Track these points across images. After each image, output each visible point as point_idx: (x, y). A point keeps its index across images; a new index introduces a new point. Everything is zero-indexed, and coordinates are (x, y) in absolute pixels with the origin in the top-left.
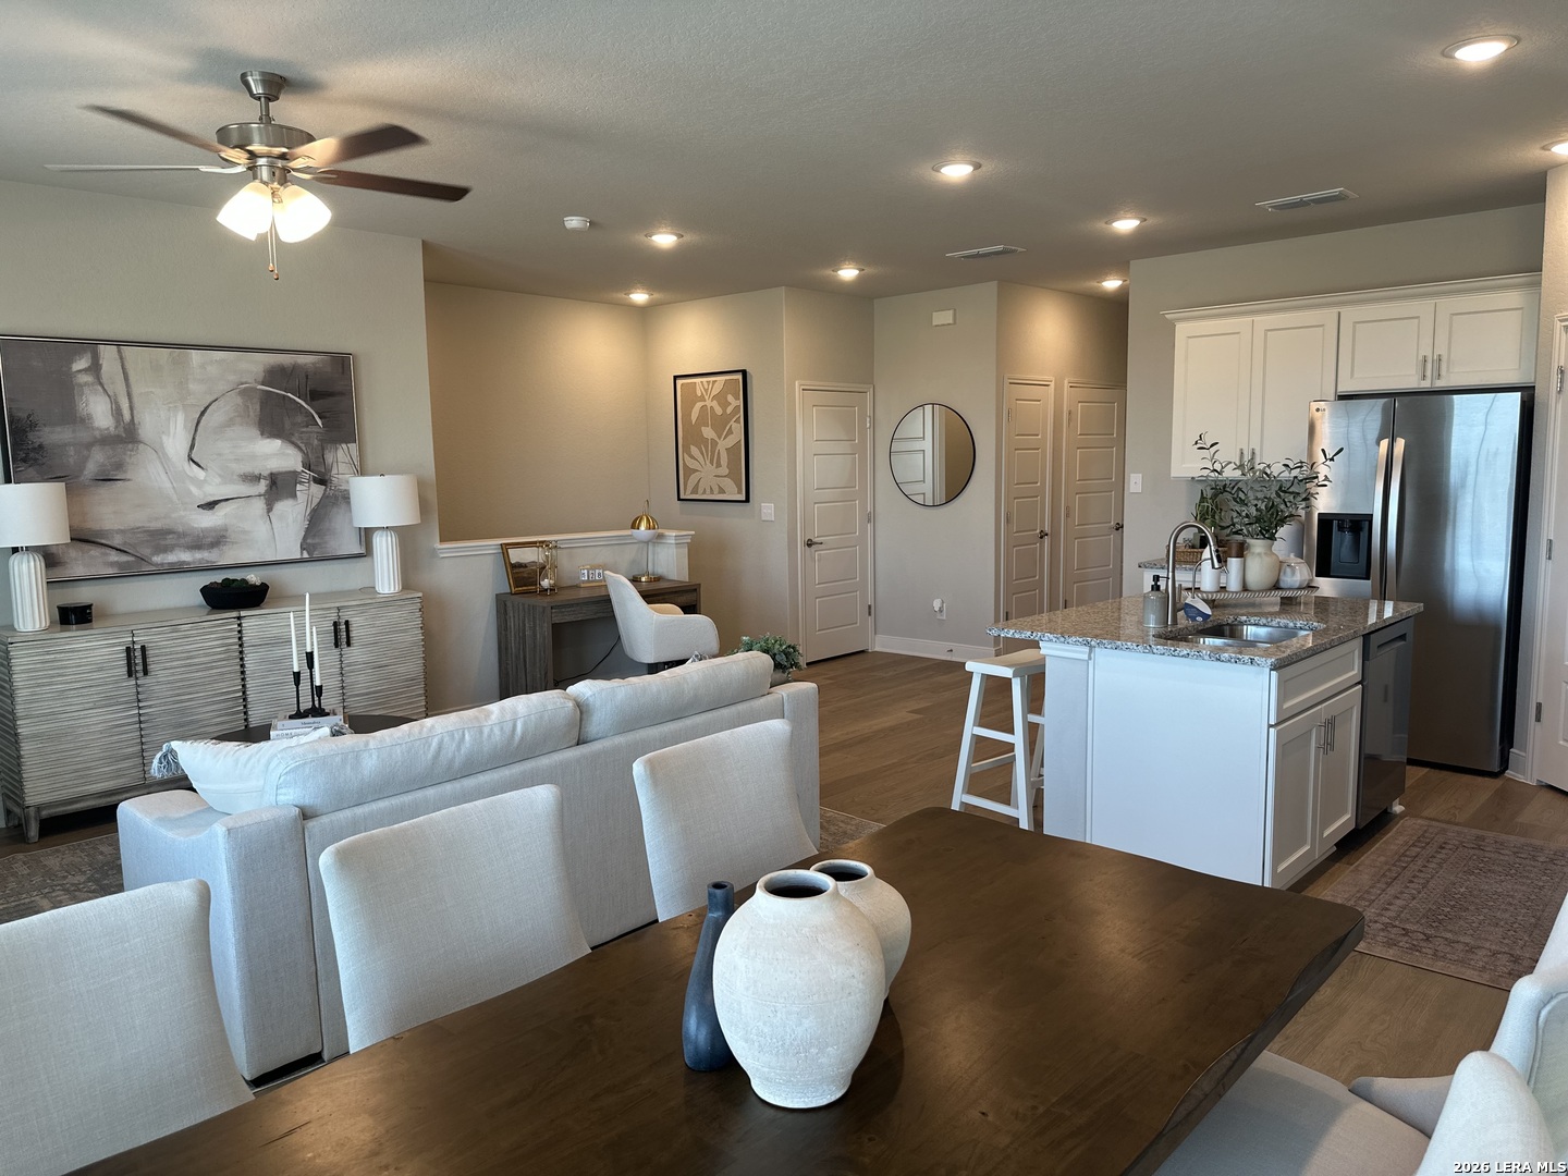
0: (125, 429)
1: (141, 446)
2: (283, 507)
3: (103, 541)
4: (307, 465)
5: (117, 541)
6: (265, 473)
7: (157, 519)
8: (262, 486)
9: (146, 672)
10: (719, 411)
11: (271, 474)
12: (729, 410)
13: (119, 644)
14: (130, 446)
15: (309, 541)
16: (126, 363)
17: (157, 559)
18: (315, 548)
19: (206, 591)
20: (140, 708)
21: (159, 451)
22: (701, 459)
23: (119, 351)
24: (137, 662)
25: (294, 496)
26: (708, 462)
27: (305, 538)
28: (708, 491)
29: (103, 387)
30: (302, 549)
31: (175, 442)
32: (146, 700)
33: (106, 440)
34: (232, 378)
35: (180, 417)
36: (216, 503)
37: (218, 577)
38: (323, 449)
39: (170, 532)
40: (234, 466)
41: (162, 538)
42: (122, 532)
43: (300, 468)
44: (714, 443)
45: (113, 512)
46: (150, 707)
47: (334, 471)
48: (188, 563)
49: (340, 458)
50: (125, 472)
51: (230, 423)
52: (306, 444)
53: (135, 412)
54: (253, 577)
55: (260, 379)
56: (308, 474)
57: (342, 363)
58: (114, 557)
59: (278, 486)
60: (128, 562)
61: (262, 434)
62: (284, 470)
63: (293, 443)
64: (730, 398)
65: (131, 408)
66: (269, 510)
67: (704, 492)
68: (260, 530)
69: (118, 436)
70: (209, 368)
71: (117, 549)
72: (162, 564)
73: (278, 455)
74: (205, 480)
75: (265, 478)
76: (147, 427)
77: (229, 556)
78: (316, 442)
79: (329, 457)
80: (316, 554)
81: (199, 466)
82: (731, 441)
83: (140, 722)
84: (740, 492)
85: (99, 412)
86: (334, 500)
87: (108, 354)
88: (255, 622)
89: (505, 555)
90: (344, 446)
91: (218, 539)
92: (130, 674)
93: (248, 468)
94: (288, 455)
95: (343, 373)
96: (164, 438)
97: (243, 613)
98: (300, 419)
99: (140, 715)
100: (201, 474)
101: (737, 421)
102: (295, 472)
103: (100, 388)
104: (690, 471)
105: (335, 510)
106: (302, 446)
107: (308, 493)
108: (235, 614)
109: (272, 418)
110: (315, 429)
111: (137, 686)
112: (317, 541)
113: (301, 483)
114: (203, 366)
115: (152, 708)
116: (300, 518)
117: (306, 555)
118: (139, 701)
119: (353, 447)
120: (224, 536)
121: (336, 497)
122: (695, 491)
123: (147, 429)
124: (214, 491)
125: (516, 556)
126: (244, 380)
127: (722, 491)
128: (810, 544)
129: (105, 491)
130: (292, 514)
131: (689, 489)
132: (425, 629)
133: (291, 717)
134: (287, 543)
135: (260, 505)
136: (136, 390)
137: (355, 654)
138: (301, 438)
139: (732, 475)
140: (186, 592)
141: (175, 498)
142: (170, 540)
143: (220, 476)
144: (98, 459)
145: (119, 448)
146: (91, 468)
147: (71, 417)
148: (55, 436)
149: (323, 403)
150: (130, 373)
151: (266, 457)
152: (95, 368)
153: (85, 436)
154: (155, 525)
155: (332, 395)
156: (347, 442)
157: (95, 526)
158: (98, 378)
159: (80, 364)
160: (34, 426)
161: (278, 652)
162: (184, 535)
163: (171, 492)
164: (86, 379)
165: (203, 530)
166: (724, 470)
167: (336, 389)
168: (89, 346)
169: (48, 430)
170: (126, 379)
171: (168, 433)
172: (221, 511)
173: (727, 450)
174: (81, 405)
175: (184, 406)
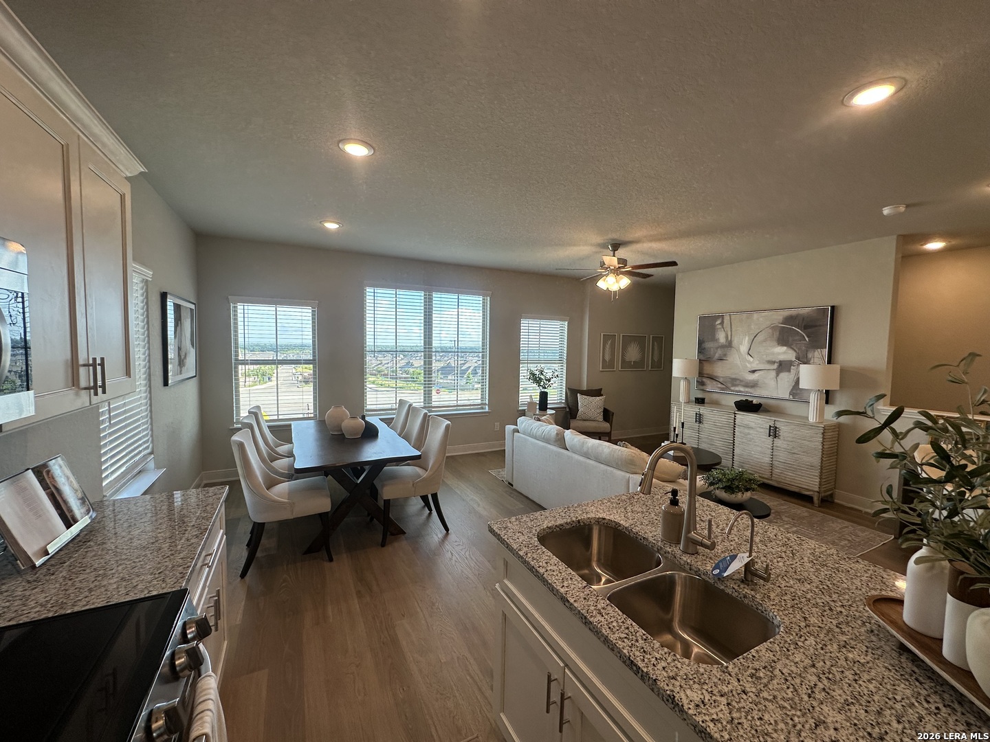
0: (728, 343)
1: (733, 349)
2: (783, 375)
3: (717, 380)
4: (798, 357)
5: (721, 380)
6: (777, 361)
7: (735, 374)
8: (776, 366)
9: (701, 422)
11: (780, 361)
14: (729, 349)
15: (794, 391)
16: (731, 319)
17: (732, 388)
18: (796, 395)
19: (736, 403)
21: (738, 350)
23: (730, 316)
25: (789, 371)
27: (792, 390)
30: (790, 394)
31: (744, 348)
33: (723, 347)
34: (768, 323)
35: (747, 338)
36: (756, 371)
38: (807, 351)
39: (738, 380)
40: (765, 357)
41: (735, 381)
42: (723, 377)
43: (793, 358)
45: (721, 371)
48: (743, 392)
49: (816, 355)
50: (726, 357)
51: (765, 341)
52: (799, 349)
54: (755, 401)
55: (781, 321)
56: (798, 362)
57: (825, 311)
58: (720, 385)
59: (783, 366)
60: (723, 388)
61: (778, 345)
62: (786, 360)
63: (792, 348)
65: (731, 336)
66: (777, 375)
68: (772, 383)
69: (726, 345)
70: (761, 319)
71: (721, 383)
72: (734, 390)
73: (783, 353)
74: (752, 362)
75: (777, 363)
77: (753, 392)
78: (804, 348)
79: (810, 355)
80: (795, 398)
81: (751, 356)
83: (699, 438)
85: (721, 337)
87: (727, 319)
88: (745, 418)
90: (819, 350)
91: (754, 385)
92: (696, 421)
93: (770, 358)
94: (789, 353)
95: (824, 316)
96: (741, 346)
97: (737, 412)
98: (797, 338)
100: (751, 359)
102: (791, 360)
103: (723, 329)
106: (795, 349)
107: (797, 370)
108: (734, 412)
109: (784, 338)
110: (803, 342)
111: (699, 426)
112: (798, 392)
113: (794, 366)
114: (758, 318)
116: (791, 381)
117: (791, 397)
118: (699, 431)
119: (826, 351)
120: (757, 384)
123: (735, 343)
124: (755, 366)
126: (773, 323)
129: (720, 363)
130: (788, 378)
134: (785, 394)
135: (773, 374)
136: (733, 330)
137: (778, 442)
138: (796, 346)
141: (741, 367)
142: (738, 382)
143: (758, 361)
144: (719, 353)
145: (726, 349)
146: (717, 356)
147: (714, 339)
148: (708, 345)
149: (809, 330)
150: (733, 323)
151: (779, 354)
152: (722, 323)
153: (716, 345)
154: (733, 376)
155: (816, 326)
156: (820, 348)
157: (715, 374)
158: (723, 326)
159: (718, 322)
160: (704, 342)
161: (747, 431)
162: (741, 381)
163: (740, 365)
164: (720, 326)
165: (750, 380)
167: (818, 324)
168: (722, 316)
169: (707, 343)
170: (731, 326)
171: (742, 343)
172: (757, 374)
174: (717, 335)
175: (749, 334)
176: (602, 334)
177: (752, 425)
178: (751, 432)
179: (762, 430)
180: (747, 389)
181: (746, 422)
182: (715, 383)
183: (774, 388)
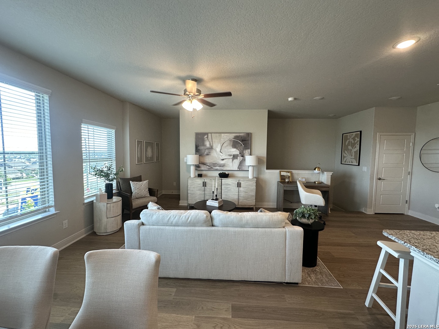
0: (211, 147)
1: (213, 150)
2: (235, 160)
3: (206, 164)
4: (240, 153)
5: (208, 165)
6: (232, 155)
8: (232, 157)
9: (206, 186)
10: (353, 142)
11: (234, 155)
12: (356, 141)
13: (203, 181)
15: (239, 167)
16: (212, 136)
17: (214, 168)
19: (219, 174)
21: (216, 150)
22: (347, 154)
24: (204, 184)
26: (349, 155)
28: (349, 162)
30: (238, 168)
31: (218, 149)
32: (205, 191)
33: (208, 149)
34: (228, 138)
35: (219, 145)
36: (224, 159)
37: (221, 172)
40: (227, 153)
41: (215, 164)
42: (209, 163)
43: (239, 154)
44: (351, 150)
45: (208, 160)
47: (245, 154)
48: (218, 169)
49: (247, 152)
50: (210, 154)
51: (227, 146)
52: (240, 150)
54: (227, 173)
55: (233, 138)
56: (240, 155)
57: (248, 134)
58: (208, 167)
59: (235, 157)
60: (210, 168)
61: (232, 148)
62: (236, 154)
63: (238, 149)
64: (356, 138)
65: (212, 143)
66: (233, 161)
67: (347, 162)
68: (231, 164)
73: (235, 151)
77: (225, 168)
78: (242, 149)
79: (244, 152)
80: (240, 169)
82: (355, 150)
83: (205, 194)
84: (357, 163)
85: (207, 144)
87: (210, 135)
88: (225, 180)
89: (280, 173)
90: (247, 150)
91: (223, 166)
92: (203, 186)
93: (230, 154)
94: (237, 151)
95: (250, 136)
97: (222, 179)
98: (239, 145)
100: (222, 154)
101: (358, 144)
102: (238, 155)
104: (344, 157)
105: (244, 162)
107: (240, 158)
108: (221, 179)
109: (235, 145)
110: (242, 147)
111: (204, 188)
112: (241, 167)
114: (224, 136)
116: (238, 162)
117: (238, 169)
119: (249, 150)
120: (225, 165)
121: (244, 159)
122: (345, 162)
123: (214, 147)
124: (224, 158)
125: (283, 173)
126: (230, 138)
127: (352, 162)
128: (380, 179)
129: (207, 157)
130: (237, 162)
131: (344, 161)
133: (212, 200)
134: (235, 167)
135: (231, 160)
136: (213, 140)
137: (241, 189)
139: (355, 158)
140: (216, 174)
142: (216, 165)
143: (225, 155)
144: (207, 151)
145: (210, 150)
146: (206, 153)
147: (204, 145)
148: (201, 148)
149: (244, 142)
150: (212, 138)
151: (233, 152)
152: (207, 137)
153: (205, 148)
154: (214, 162)
155: (245, 140)
157: (205, 162)
158: (208, 139)
159: (206, 137)
160: (198, 146)
161: (227, 186)
162: (218, 164)
163: (217, 157)
164: (206, 139)
165: (221, 164)
166: (353, 157)
167: (247, 139)
168: (207, 134)
169: (200, 147)
170: (212, 139)
171: (217, 147)
172: (225, 161)
173: (354, 152)
174: (205, 143)
175: (220, 143)
176: (136, 140)
177: (230, 183)
178: (229, 186)
179: (234, 185)
180: (220, 168)
181: (227, 183)
182: (205, 166)
183: (232, 166)
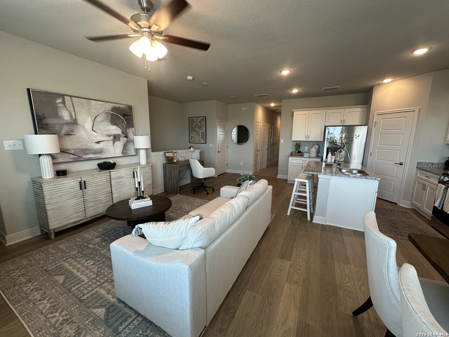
0: (74, 121)
1: (78, 126)
2: (117, 143)
3: (68, 152)
4: (123, 133)
5: (72, 152)
6: (112, 134)
7: (84, 146)
8: (112, 138)
9: (85, 188)
10: (199, 125)
11: (114, 135)
12: (202, 125)
13: (78, 181)
14: (75, 125)
15: (123, 152)
16: (73, 102)
17: (84, 157)
18: (125, 153)
19: (99, 165)
20: (84, 198)
21: (84, 127)
22: (195, 135)
23: (71, 98)
24: (83, 186)
25: (120, 140)
26: (197, 135)
27: (123, 151)
28: (197, 141)
29: (67, 109)
30: (122, 154)
31: (88, 125)
32: (85, 195)
33: (68, 124)
34: (103, 109)
35: (89, 118)
36: (100, 142)
37: (102, 161)
38: (126, 129)
39: (88, 149)
40: (104, 132)
41: (85, 151)
42: (74, 149)
43: (121, 133)
44: (198, 131)
45: (71, 144)
46: (87, 197)
47: (129, 135)
48: (93, 158)
49: (130, 131)
50: (74, 133)
53: (76, 116)
54: (112, 161)
55: (110, 110)
56: (123, 135)
57: (130, 108)
58: (72, 156)
59: (116, 138)
60: (76, 158)
61: (111, 124)
62: (117, 134)
63: (119, 127)
64: (202, 122)
65: (75, 115)
66: (114, 144)
67: (196, 141)
68: (112, 149)
69: (72, 122)
70: (97, 106)
71: (72, 154)
72: (86, 158)
73: (115, 130)
74: (97, 136)
75: (112, 136)
76: (80, 120)
77: (104, 155)
78: (125, 127)
79: (128, 131)
80: (125, 155)
81: (95, 132)
82: (202, 131)
83: (84, 202)
84: (204, 141)
85: (65, 115)
86: (129, 142)
87: (67, 99)
88: (114, 173)
89: (165, 155)
90: (131, 128)
91: (101, 151)
92: (81, 189)
93: (108, 133)
94: (118, 130)
95: (131, 110)
96: (85, 124)
97: (111, 171)
98: (120, 121)
99: (84, 200)
100: (95, 134)
101: (204, 127)
102: (120, 135)
103: (65, 108)
104: (192, 137)
105: (129, 144)
106: (121, 128)
107: (123, 140)
108: (109, 171)
109: (114, 121)
110: (124, 124)
111: (83, 192)
112: (125, 151)
113: (121, 137)
114: (95, 105)
115: (87, 198)
116: (121, 146)
117: (123, 155)
118: (84, 196)
120: (102, 151)
121: (130, 141)
122: (193, 141)
124: (99, 139)
125: (167, 155)
126: (106, 110)
127: (200, 141)
128: (219, 152)
129: (68, 138)
130: (119, 145)
131: (192, 141)
132: (152, 172)
133: (136, 199)
134: (119, 153)
135: (111, 142)
136: (77, 110)
138: (121, 126)
140: (93, 165)
141: (88, 140)
142: (88, 151)
143: (101, 135)
144: (65, 129)
145: (72, 126)
146: (64, 131)
147: (57, 116)
148: (51, 121)
149: (126, 117)
151: (113, 130)
152: (64, 102)
153: (61, 122)
154: (83, 148)
155: (128, 115)
156: (132, 128)
157: (66, 148)
158: (65, 105)
159: (59, 101)
160: (44, 118)
161: (120, 180)
162: (92, 150)
163: (88, 139)
164: (62, 105)
165: (96, 149)
166: (201, 137)
167: (129, 114)
168: (62, 96)
169: (49, 119)
170: (73, 107)
171: (86, 122)
172: (101, 144)
173: (201, 133)
174: (60, 113)
175: (90, 115)
177: (123, 175)
179: (128, 176)
180: (97, 155)
181: (119, 175)
182: (66, 155)
183: (113, 151)
